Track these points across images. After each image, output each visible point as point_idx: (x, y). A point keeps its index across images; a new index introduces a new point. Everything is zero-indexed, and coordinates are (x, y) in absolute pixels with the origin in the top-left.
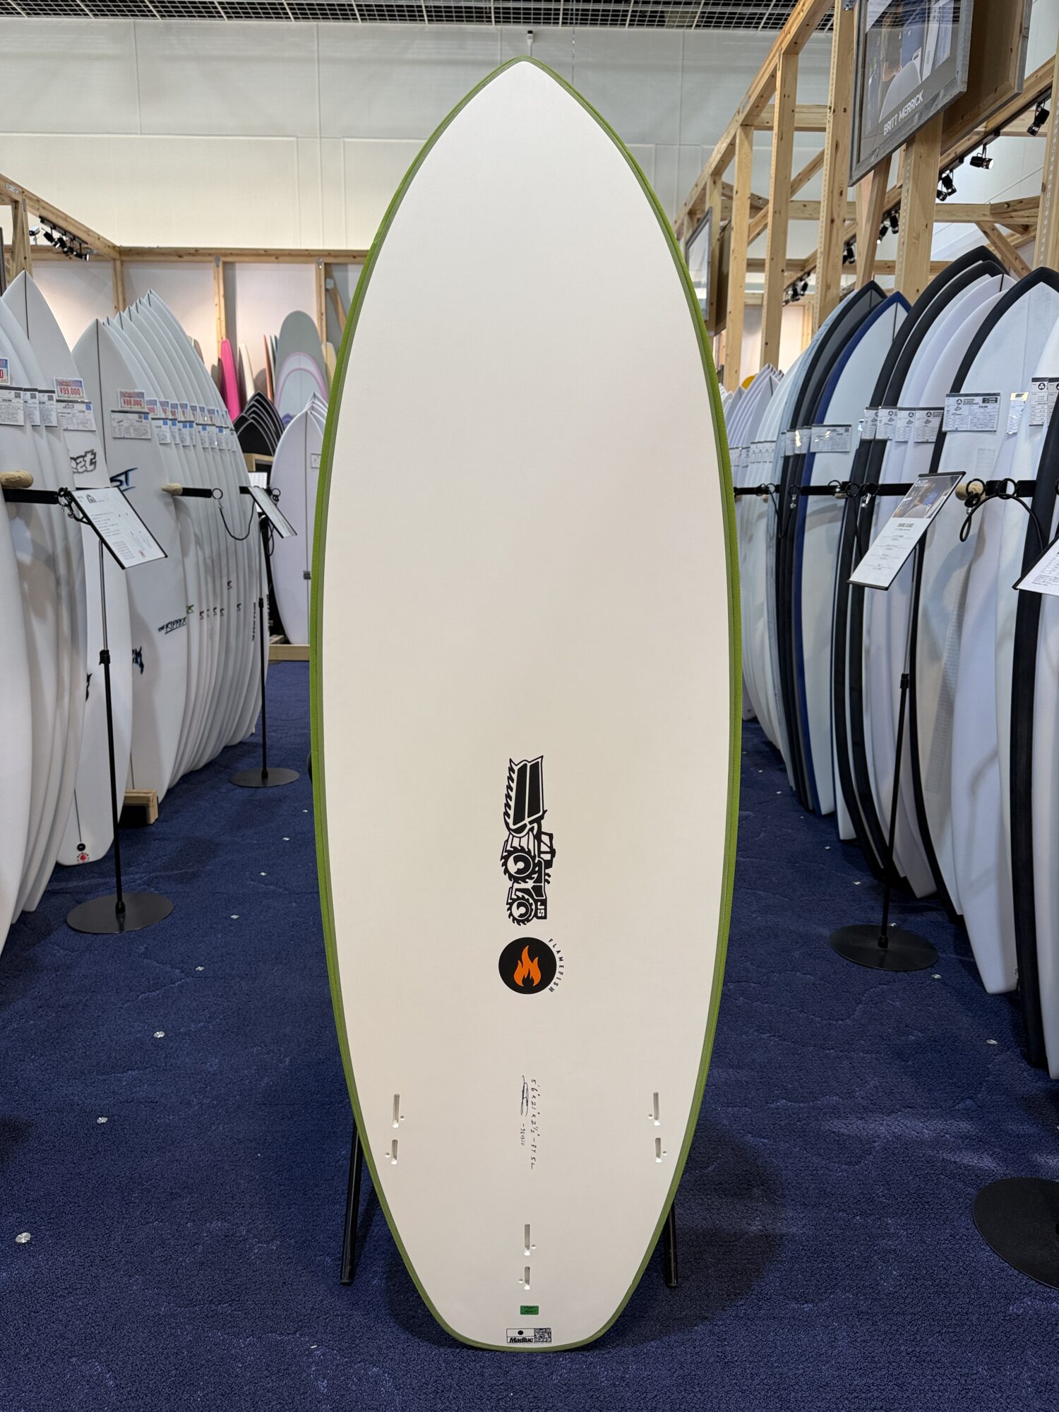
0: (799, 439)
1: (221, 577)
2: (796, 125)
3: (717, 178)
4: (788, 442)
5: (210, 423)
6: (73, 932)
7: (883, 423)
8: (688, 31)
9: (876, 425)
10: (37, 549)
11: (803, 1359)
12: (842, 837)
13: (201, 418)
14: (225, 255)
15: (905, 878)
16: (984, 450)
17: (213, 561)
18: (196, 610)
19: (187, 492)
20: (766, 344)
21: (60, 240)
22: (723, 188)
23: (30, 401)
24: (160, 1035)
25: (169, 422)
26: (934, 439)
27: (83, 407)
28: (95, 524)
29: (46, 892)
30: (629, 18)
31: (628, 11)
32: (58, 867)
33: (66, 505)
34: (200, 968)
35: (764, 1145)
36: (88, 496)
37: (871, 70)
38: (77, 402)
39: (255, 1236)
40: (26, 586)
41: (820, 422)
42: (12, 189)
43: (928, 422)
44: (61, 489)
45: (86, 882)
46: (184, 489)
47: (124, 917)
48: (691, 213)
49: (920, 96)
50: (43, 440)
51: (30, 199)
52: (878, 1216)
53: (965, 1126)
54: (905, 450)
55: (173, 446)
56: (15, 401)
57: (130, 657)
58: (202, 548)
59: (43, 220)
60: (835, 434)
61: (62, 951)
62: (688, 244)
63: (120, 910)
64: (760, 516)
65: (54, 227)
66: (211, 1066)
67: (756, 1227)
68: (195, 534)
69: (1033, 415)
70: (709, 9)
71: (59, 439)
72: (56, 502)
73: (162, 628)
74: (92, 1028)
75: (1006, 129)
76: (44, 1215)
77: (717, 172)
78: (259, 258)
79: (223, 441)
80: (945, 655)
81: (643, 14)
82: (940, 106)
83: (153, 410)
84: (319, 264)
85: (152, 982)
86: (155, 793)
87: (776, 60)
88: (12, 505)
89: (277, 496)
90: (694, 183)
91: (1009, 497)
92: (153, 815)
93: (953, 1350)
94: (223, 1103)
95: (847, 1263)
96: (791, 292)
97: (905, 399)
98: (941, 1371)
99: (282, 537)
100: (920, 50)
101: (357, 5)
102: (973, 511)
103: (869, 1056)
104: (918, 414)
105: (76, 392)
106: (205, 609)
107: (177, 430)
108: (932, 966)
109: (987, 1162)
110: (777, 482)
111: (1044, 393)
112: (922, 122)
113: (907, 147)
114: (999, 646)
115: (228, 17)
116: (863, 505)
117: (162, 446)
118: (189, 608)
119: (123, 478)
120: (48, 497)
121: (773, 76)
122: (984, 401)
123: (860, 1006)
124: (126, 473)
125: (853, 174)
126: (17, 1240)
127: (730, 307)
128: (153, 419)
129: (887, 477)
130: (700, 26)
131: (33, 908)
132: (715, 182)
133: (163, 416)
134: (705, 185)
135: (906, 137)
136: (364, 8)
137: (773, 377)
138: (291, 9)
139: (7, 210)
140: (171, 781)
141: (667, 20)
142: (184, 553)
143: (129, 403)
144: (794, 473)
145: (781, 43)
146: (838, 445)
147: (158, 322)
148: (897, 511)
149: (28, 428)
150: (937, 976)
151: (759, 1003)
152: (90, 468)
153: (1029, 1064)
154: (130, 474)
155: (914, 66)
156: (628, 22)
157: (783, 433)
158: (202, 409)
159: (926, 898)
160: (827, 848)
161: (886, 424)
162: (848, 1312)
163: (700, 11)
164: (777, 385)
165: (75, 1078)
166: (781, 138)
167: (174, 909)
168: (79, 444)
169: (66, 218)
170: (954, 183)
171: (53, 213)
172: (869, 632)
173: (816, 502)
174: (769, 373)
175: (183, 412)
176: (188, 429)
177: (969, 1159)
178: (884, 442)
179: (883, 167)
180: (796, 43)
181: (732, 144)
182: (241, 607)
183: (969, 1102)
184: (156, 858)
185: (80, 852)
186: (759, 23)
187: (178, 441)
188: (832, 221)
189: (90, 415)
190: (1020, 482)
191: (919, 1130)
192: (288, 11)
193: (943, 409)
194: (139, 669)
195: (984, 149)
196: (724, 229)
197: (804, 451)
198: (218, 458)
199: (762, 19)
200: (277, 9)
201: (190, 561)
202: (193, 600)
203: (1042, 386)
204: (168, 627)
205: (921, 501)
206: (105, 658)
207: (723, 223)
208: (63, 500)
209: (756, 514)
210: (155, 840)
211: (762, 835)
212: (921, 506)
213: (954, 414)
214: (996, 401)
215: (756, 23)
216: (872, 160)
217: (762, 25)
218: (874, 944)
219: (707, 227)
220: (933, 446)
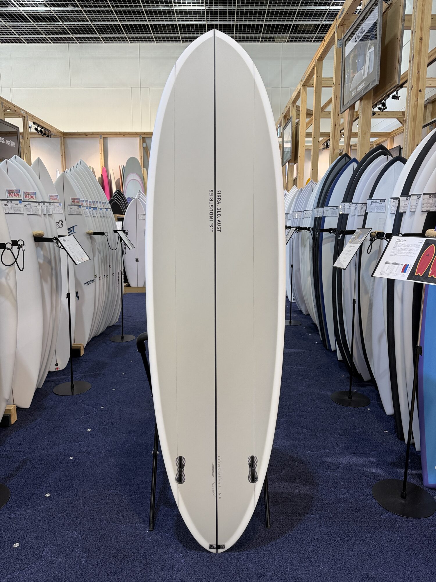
0: (320, 212)
1: (107, 264)
2: (322, 85)
3: (294, 104)
4: (316, 212)
5: (103, 207)
6: (56, 395)
7: (347, 208)
8: (284, 44)
9: (344, 208)
10: (45, 257)
11: (309, 531)
12: (338, 359)
13: (100, 206)
14: (104, 135)
15: (360, 374)
16: (381, 219)
17: (104, 258)
18: (98, 276)
19: (95, 233)
20: (313, 170)
21: (41, 130)
22: (297, 107)
23: (43, 206)
24: (89, 430)
25: (88, 208)
26: (364, 214)
27: (58, 204)
28: (66, 249)
29: (45, 381)
30: (260, 40)
31: (260, 37)
32: (49, 372)
33: (56, 243)
34: (102, 407)
35: (301, 466)
36: (63, 239)
37: (347, 72)
38: (55, 203)
39: (126, 494)
40: (41, 271)
41: (327, 206)
42: (23, 112)
43: (362, 208)
44: (54, 237)
45: (59, 378)
46: (94, 232)
47: (74, 390)
48: (285, 117)
49: (364, 83)
50: (47, 219)
51: (30, 116)
52: (339, 488)
53: (373, 460)
54: (355, 218)
55: (90, 216)
56: (38, 206)
57: (75, 294)
58: (100, 254)
59: (34, 123)
60: (332, 210)
61: (52, 402)
62: (284, 129)
63: (72, 387)
64: (308, 238)
65: (38, 126)
66: (108, 440)
67: (297, 491)
68: (98, 249)
69: (391, 210)
70: (292, 35)
71: (52, 218)
72: (52, 241)
73: (86, 283)
74: (66, 428)
75: (405, 85)
76: (54, 488)
77: (294, 102)
78: (118, 135)
79: (108, 214)
80: (370, 292)
81: (266, 38)
82: (370, 88)
83: (82, 204)
84: (140, 138)
85: (85, 412)
86: (83, 345)
87: (314, 63)
88: (37, 243)
89: (127, 233)
90: (285, 106)
91: (383, 239)
92: (82, 353)
93: (360, 529)
94: (112, 453)
95: (327, 503)
96: (326, 145)
97: (354, 200)
98: (356, 535)
99: (130, 249)
100: (363, 68)
101: (155, 37)
102: (372, 243)
103: (341, 436)
104: (359, 205)
105: (56, 199)
106: (101, 276)
107: (91, 211)
108: (367, 406)
109: (379, 471)
110: (312, 227)
111: (395, 203)
112: (364, 93)
113: (360, 101)
114: (383, 290)
115: (105, 42)
116: (339, 238)
117: (86, 217)
118: (96, 276)
119: (72, 229)
120: (50, 240)
121: (313, 69)
122: (380, 202)
123: (340, 419)
124: (73, 227)
125: (342, 109)
126: (46, 496)
127: (299, 155)
128: (83, 207)
129: (348, 228)
130: (288, 42)
131: (41, 387)
132: (293, 106)
133: (86, 206)
134: (290, 107)
135: (358, 99)
136: (157, 38)
137: (313, 185)
138: (129, 39)
139: (21, 120)
140: (89, 339)
141: (275, 40)
142: (94, 256)
143: (74, 202)
144: (318, 224)
145: (316, 57)
146: (334, 214)
147: (84, 172)
148: (350, 241)
149: (43, 215)
150: (369, 409)
151: (303, 419)
152: (61, 226)
153: (398, 439)
154: (74, 227)
155: (361, 73)
156: (260, 41)
157: (314, 209)
158: (100, 202)
159: (368, 381)
160: (333, 363)
161: (348, 208)
162: (326, 518)
163: (288, 36)
164: (314, 188)
165: (61, 445)
166: (317, 92)
167: (92, 387)
168: (58, 218)
169: (43, 122)
170: (386, 105)
171: (38, 121)
172: (344, 283)
173: (326, 234)
174: (311, 184)
175: (93, 204)
176: (95, 210)
177: (373, 470)
178: (347, 215)
179: (353, 107)
180: (321, 57)
181: (299, 92)
182: (114, 274)
183: (375, 452)
184: (84, 369)
185: (56, 367)
186: (312, 40)
187: (92, 215)
188: (335, 125)
189: (61, 207)
190: (386, 234)
191: (356, 461)
192: (128, 40)
193: (366, 203)
194: (77, 299)
195: (397, 92)
196: (297, 123)
197: (321, 216)
198: (106, 220)
199: (313, 39)
200: (124, 39)
201: (96, 259)
202: (97, 273)
203: (394, 200)
204: (88, 283)
205: (358, 238)
206: (68, 296)
207: (297, 121)
208: (55, 241)
209: (307, 237)
210: (83, 362)
211: (309, 359)
212: (357, 240)
213: (370, 206)
214: (385, 202)
215: (310, 40)
216: (348, 105)
217: (313, 41)
218: (347, 398)
219: (290, 123)
220: (363, 216)
